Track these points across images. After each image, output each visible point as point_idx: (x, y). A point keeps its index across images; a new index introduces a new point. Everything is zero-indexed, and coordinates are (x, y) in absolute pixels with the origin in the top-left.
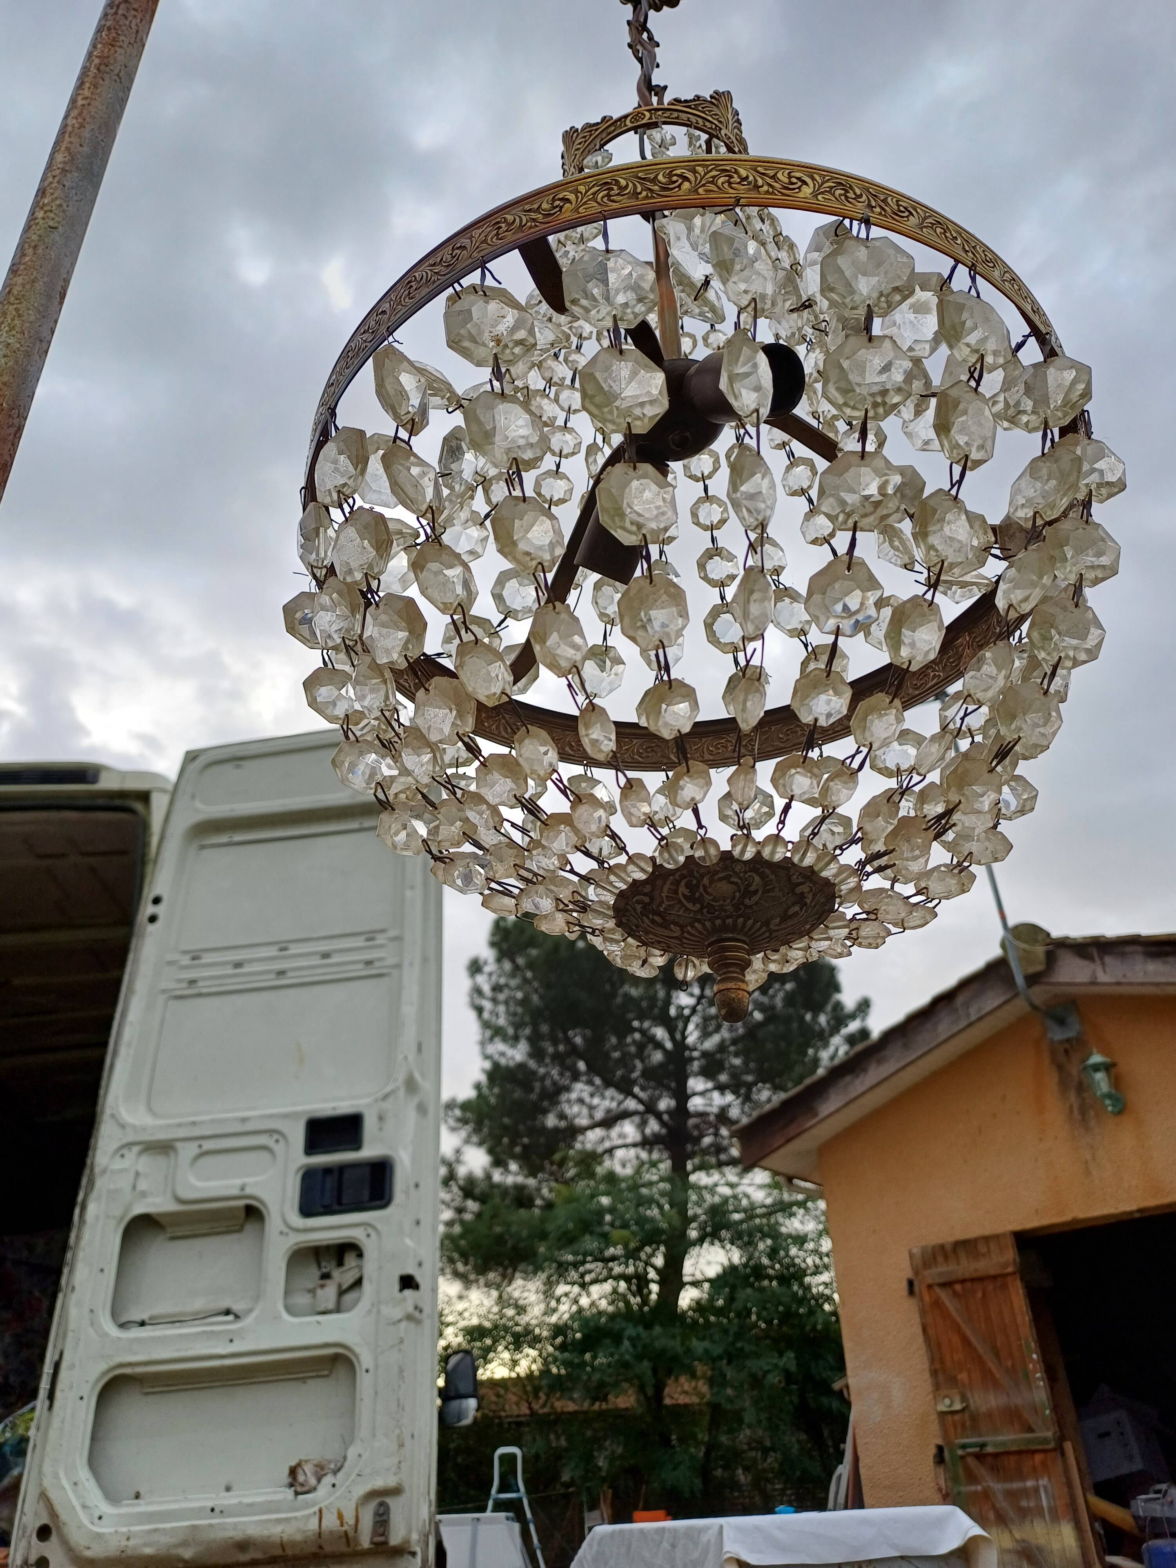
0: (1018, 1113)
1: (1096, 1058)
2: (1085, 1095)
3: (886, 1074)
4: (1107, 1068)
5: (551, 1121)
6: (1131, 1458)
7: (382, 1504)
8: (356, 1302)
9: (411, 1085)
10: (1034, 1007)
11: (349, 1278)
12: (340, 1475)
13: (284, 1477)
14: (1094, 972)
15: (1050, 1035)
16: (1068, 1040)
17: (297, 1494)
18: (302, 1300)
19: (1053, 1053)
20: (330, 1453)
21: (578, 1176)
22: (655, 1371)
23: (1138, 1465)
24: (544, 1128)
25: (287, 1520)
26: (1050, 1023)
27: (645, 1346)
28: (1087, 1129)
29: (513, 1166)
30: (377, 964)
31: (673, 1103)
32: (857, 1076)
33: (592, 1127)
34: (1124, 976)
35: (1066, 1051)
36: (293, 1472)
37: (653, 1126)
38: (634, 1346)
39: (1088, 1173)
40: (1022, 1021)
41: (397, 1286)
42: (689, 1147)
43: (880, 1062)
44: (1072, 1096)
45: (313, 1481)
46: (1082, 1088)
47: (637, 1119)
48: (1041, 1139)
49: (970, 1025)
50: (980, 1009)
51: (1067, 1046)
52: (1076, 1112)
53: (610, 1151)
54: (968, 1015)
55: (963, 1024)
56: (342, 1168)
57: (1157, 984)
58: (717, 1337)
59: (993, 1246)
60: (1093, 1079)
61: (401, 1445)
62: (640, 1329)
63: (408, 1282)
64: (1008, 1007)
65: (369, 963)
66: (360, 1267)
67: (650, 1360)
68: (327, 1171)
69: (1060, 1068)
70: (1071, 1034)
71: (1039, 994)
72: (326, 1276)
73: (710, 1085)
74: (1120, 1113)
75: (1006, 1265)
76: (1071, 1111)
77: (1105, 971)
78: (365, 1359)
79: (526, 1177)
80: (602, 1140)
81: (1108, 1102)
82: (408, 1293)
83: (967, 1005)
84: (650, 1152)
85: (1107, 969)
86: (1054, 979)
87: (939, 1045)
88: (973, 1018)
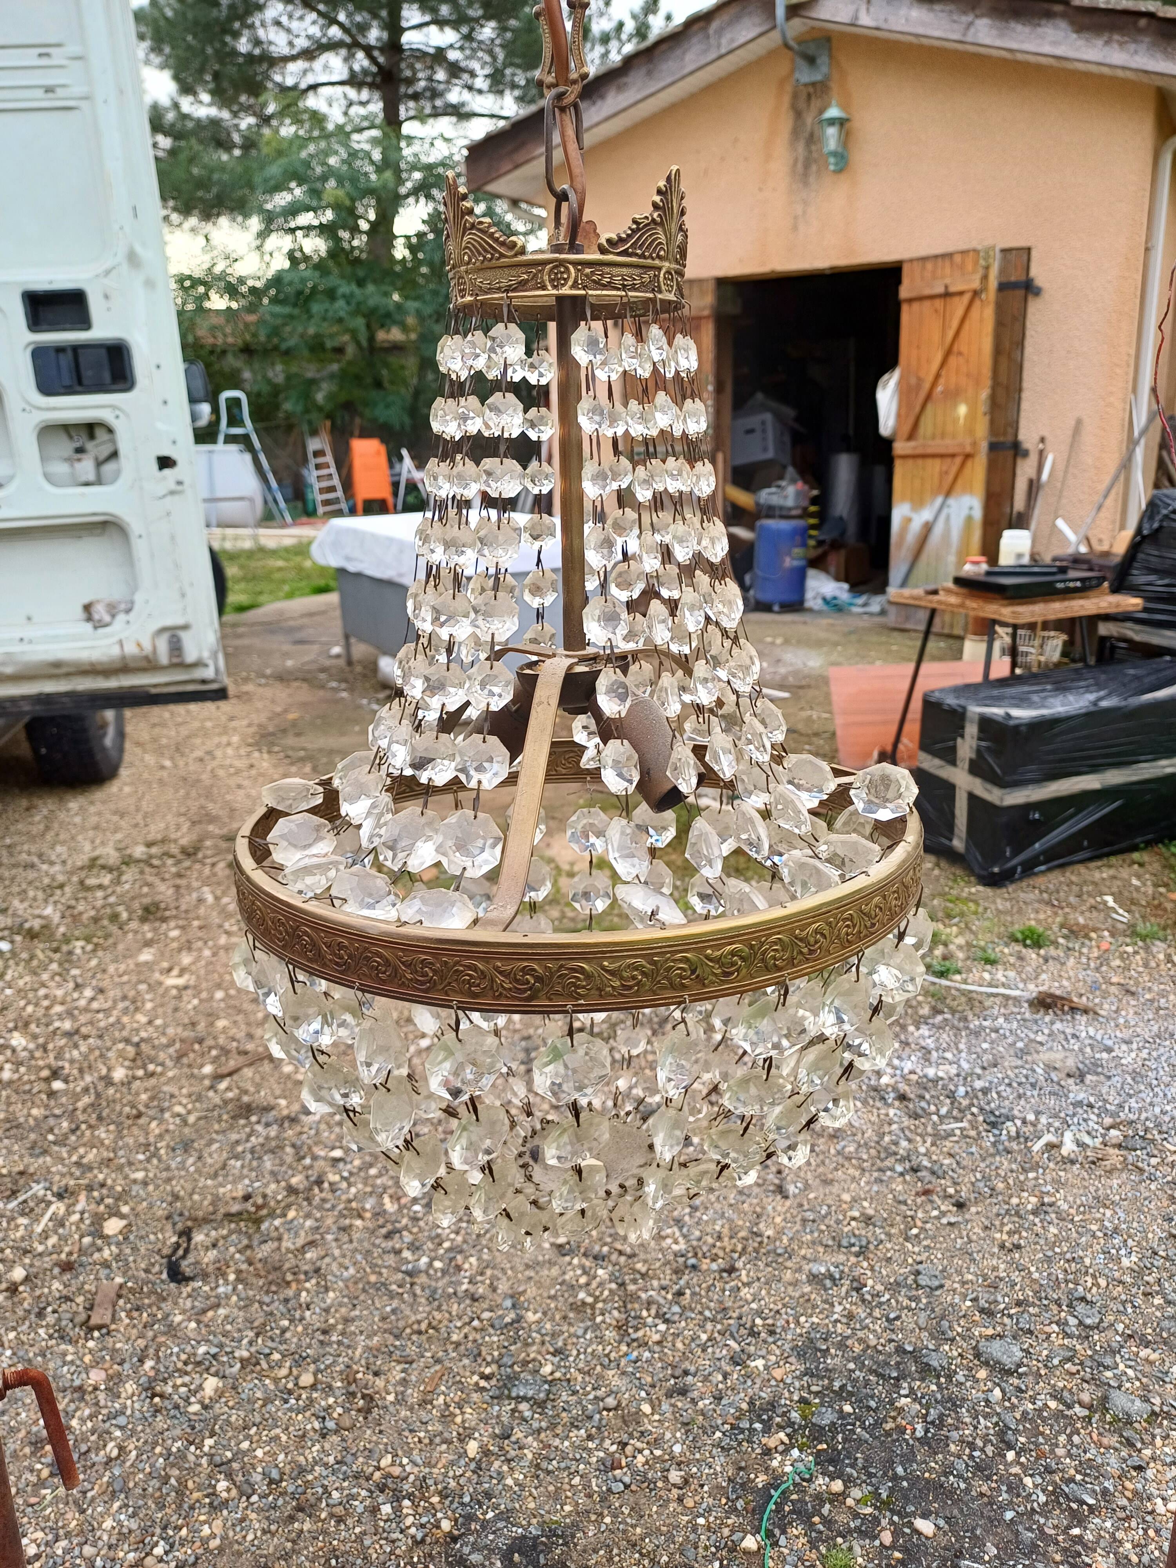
0: (746, 159)
1: (833, 112)
2: (813, 148)
3: (625, 104)
4: (841, 122)
5: (243, 45)
6: (765, 449)
7: (173, 636)
8: (117, 474)
9: (133, 259)
10: (786, 46)
11: (105, 451)
12: (132, 614)
13: (79, 613)
14: (857, 11)
15: (797, 75)
16: (813, 84)
17: (96, 628)
18: (61, 468)
19: (795, 96)
20: (117, 593)
21: (281, 114)
22: (368, 326)
23: (770, 454)
24: (235, 53)
25: (93, 647)
26: (801, 63)
27: (359, 304)
28: (806, 184)
29: (205, 97)
30: (60, 92)
31: (385, 35)
32: (594, 103)
33: (293, 58)
34: (886, 20)
35: (809, 96)
36: (87, 608)
37: (361, 61)
38: (348, 303)
39: (795, 228)
40: (771, 55)
41: (155, 466)
42: (402, 90)
43: (620, 89)
44: (801, 147)
45: (107, 618)
46: (812, 139)
47: (343, 52)
48: (760, 190)
49: (721, 57)
50: (732, 40)
51: (811, 90)
52: (800, 165)
53: (314, 87)
54: (719, 46)
55: (712, 55)
56: (76, 349)
57: (917, 36)
58: (428, 297)
59: (695, 289)
60: (824, 132)
61: (183, 595)
62: (354, 287)
63: (165, 462)
64: (763, 40)
65: (49, 90)
66: (113, 441)
67: (364, 316)
68: (60, 350)
69: (798, 114)
70: (818, 77)
71: (797, 26)
72: (80, 450)
73: (427, 18)
74: (839, 171)
75: (704, 309)
76: (796, 161)
77: (868, 10)
78: (135, 526)
79: (220, 108)
80: (305, 72)
81: (832, 160)
82: (167, 472)
83: (720, 32)
84: (359, 92)
85: (872, 9)
86: (814, 15)
87: (683, 78)
88: (723, 51)
